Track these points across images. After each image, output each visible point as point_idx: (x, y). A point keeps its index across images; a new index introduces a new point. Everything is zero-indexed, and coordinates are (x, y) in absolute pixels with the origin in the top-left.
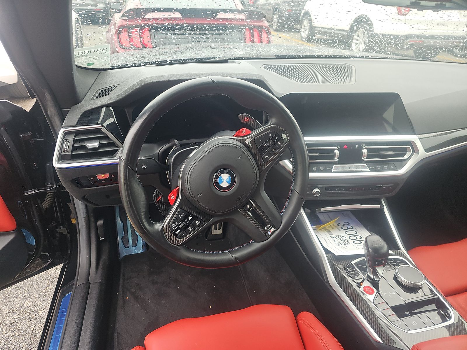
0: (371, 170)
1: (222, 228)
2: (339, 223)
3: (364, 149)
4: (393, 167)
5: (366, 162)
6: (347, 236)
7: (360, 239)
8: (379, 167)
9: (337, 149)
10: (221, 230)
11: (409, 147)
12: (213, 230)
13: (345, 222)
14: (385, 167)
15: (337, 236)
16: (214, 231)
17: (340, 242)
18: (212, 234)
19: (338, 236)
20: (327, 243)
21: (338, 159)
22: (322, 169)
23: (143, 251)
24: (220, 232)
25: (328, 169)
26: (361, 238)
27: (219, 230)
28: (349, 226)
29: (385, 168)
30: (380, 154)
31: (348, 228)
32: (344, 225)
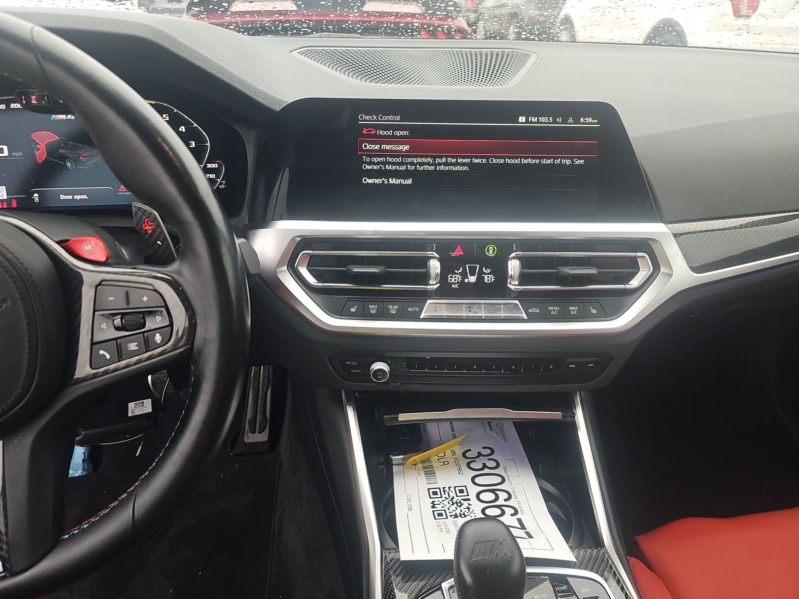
0: (532, 318)
1: (267, 431)
2: (470, 450)
3: (514, 258)
4: (594, 311)
5: (520, 295)
6: (473, 490)
7: (506, 500)
8: (554, 309)
9: (435, 257)
10: (266, 433)
11: (644, 257)
12: (247, 433)
13: (483, 448)
14: (573, 309)
15: (447, 489)
16: (250, 435)
17: (446, 508)
18: (246, 441)
19: (449, 488)
20: (410, 509)
21: (438, 285)
22: (393, 309)
23: (83, 474)
24: (262, 437)
25: (410, 309)
26: (509, 498)
27: (260, 432)
28: (488, 459)
29: (572, 312)
30: (557, 272)
31: (485, 466)
32: (480, 454)
